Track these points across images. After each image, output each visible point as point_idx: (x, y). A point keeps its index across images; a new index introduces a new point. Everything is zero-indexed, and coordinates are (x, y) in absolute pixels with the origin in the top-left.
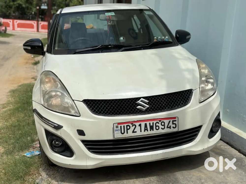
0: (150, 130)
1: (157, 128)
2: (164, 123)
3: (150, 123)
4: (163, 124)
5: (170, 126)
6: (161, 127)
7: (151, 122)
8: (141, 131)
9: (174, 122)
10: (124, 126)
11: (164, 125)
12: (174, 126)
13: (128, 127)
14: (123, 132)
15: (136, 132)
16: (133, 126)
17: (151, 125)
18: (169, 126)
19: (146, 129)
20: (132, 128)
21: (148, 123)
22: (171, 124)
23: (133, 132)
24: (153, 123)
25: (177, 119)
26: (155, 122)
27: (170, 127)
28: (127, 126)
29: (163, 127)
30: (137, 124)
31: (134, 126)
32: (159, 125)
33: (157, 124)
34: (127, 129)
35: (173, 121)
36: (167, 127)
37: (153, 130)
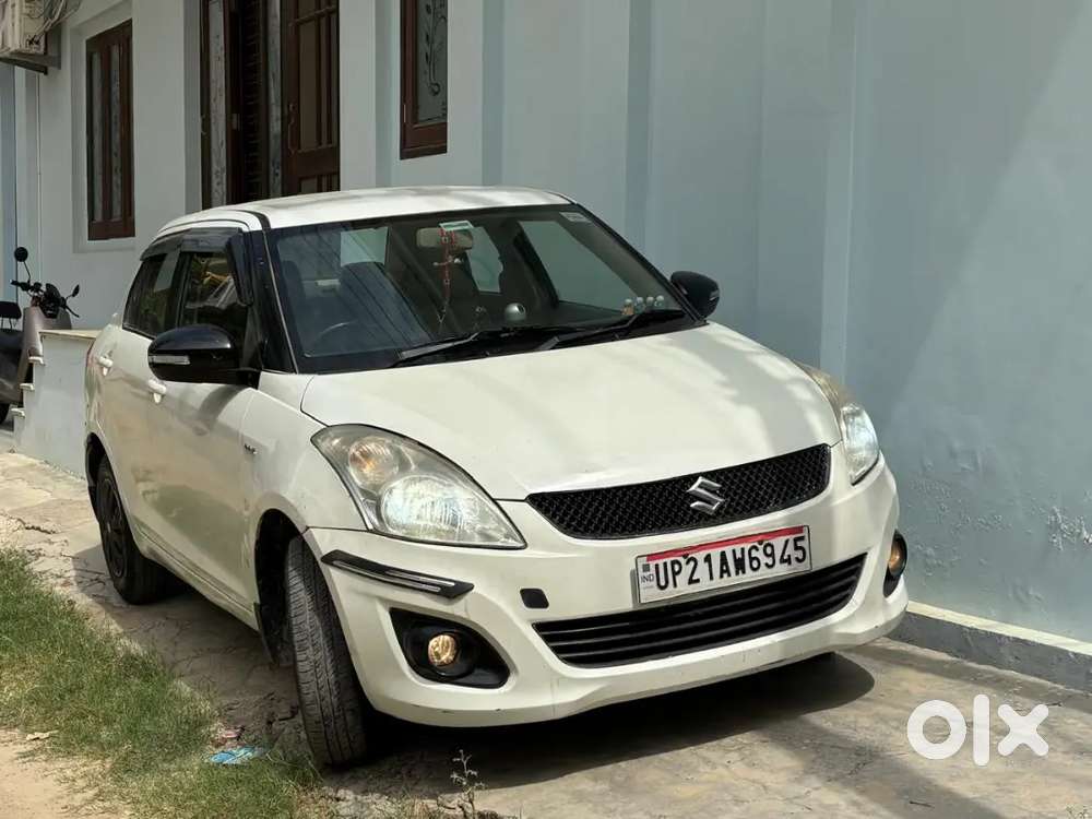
0: (737, 573)
1: (755, 564)
2: (772, 547)
3: (734, 551)
4: (769, 550)
5: (789, 556)
6: (764, 560)
7: (738, 548)
8: (711, 578)
9: (799, 544)
10: (665, 564)
11: (772, 555)
12: (799, 554)
13: (677, 568)
14: (663, 583)
15: (698, 581)
16: (688, 563)
17: (739, 555)
18: (785, 557)
19: (724, 571)
20: (687, 570)
21: (728, 550)
22: (790, 550)
23: (691, 581)
24: (743, 550)
25: (805, 534)
26: (747, 546)
27: (789, 561)
28: (673, 563)
29: (770, 561)
30: (700, 556)
31: (692, 564)
32: (759, 554)
33: (754, 554)
34: (675, 574)
35: (796, 540)
36: (783, 561)
37: (744, 572)
